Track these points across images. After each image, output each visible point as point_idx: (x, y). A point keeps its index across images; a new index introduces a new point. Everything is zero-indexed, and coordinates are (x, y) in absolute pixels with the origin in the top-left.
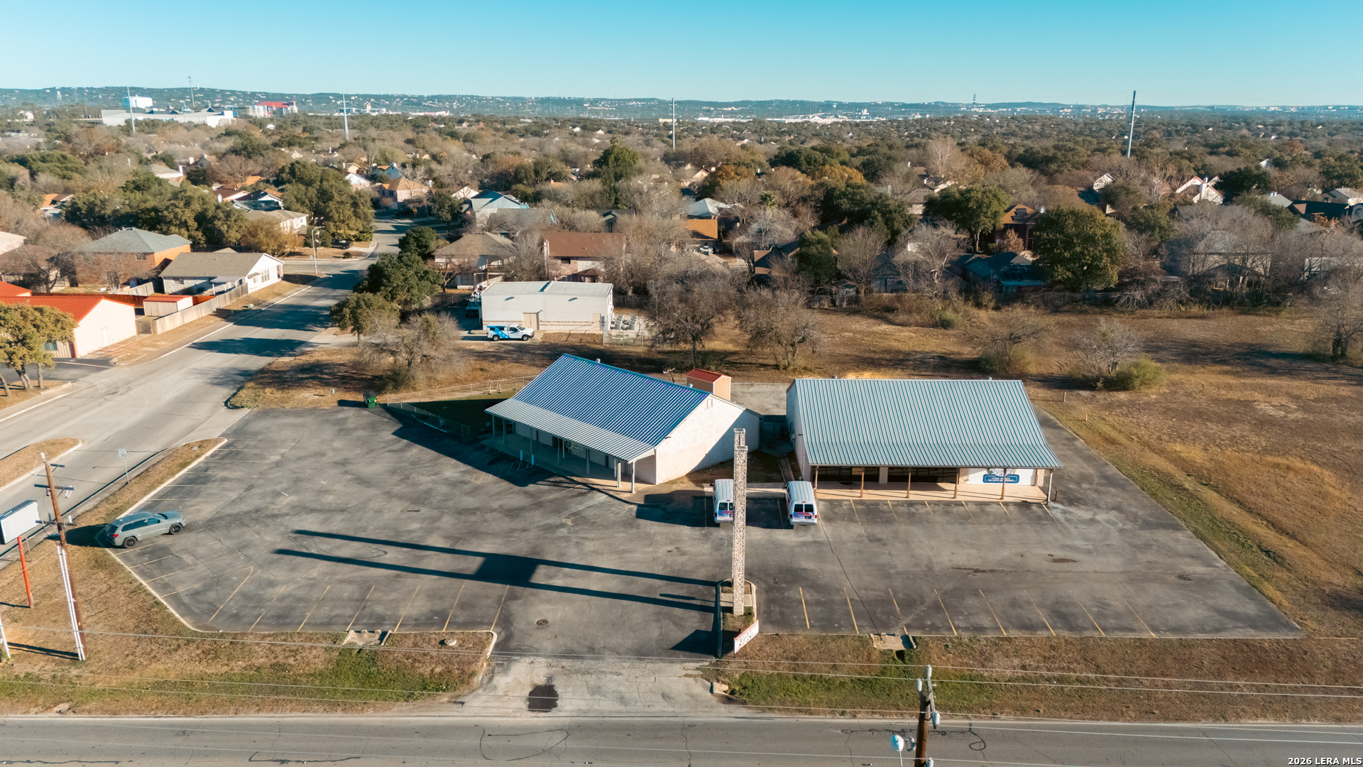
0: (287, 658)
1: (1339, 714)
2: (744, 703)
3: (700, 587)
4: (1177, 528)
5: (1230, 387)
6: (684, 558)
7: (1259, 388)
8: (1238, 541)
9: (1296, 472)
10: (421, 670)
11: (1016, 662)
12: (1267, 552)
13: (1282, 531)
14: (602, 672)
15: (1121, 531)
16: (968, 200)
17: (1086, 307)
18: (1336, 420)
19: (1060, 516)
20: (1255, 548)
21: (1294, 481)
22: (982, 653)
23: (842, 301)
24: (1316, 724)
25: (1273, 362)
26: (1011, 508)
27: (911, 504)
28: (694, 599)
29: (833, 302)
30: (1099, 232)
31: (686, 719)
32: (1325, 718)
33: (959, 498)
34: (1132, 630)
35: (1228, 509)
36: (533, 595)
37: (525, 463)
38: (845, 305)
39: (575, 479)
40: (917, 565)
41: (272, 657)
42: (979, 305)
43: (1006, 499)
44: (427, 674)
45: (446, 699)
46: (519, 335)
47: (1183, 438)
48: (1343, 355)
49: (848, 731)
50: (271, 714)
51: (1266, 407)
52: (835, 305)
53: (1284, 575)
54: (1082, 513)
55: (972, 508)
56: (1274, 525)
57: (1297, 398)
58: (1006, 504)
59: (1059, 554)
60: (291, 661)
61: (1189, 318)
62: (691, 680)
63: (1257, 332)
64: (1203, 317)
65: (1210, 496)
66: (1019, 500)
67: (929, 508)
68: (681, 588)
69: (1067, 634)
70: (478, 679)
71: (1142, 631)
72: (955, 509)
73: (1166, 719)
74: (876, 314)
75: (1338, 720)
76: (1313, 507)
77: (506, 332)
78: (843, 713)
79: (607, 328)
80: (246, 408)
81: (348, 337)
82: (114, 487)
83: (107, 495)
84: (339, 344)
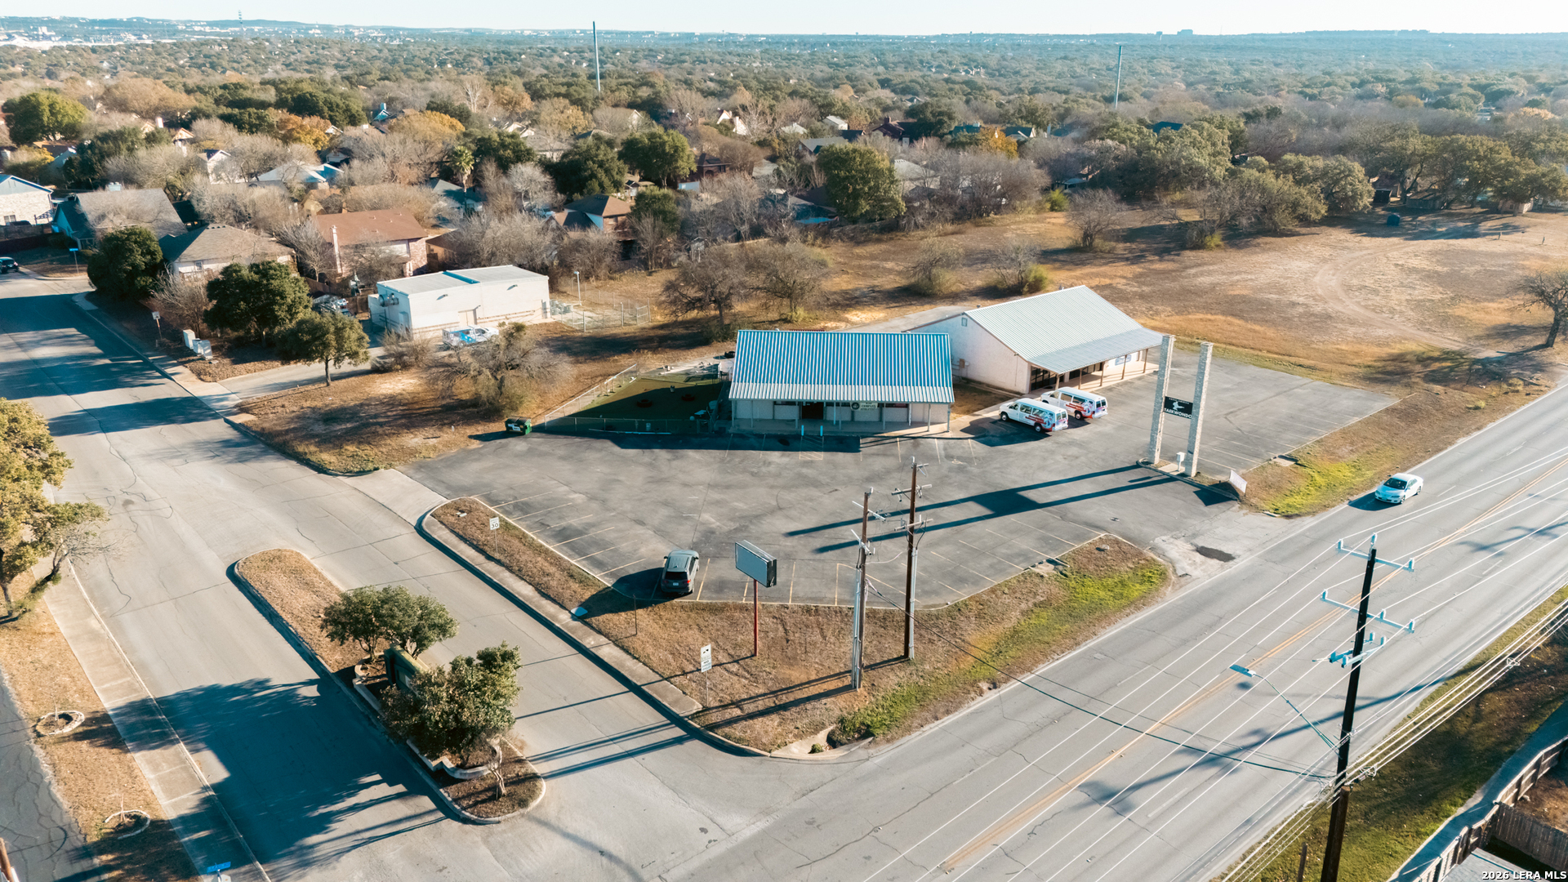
2: (1298, 515)
3: (1135, 470)
6: (1084, 460)
8: (1280, 364)
10: (1122, 569)
12: (1301, 366)
17: (875, 235)
28: (1149, 477)
36: (1066, 508)
37: (815, 438)
39: (885, 435)
45: (1173, 577)
53: (1329, 374)
55: (1140, 383)
56: (1269, 351)
58: (1149, 375)
62: (1250, 515)
66: (1152, 371)
67: (1122, 389)
70: (1160, 559)
71: (1349, 418)
79: (549, 314)
80: (382, 470)
81: (242, 380)
82: (490, 568)
83: (507, 574)
84: (256, 390)
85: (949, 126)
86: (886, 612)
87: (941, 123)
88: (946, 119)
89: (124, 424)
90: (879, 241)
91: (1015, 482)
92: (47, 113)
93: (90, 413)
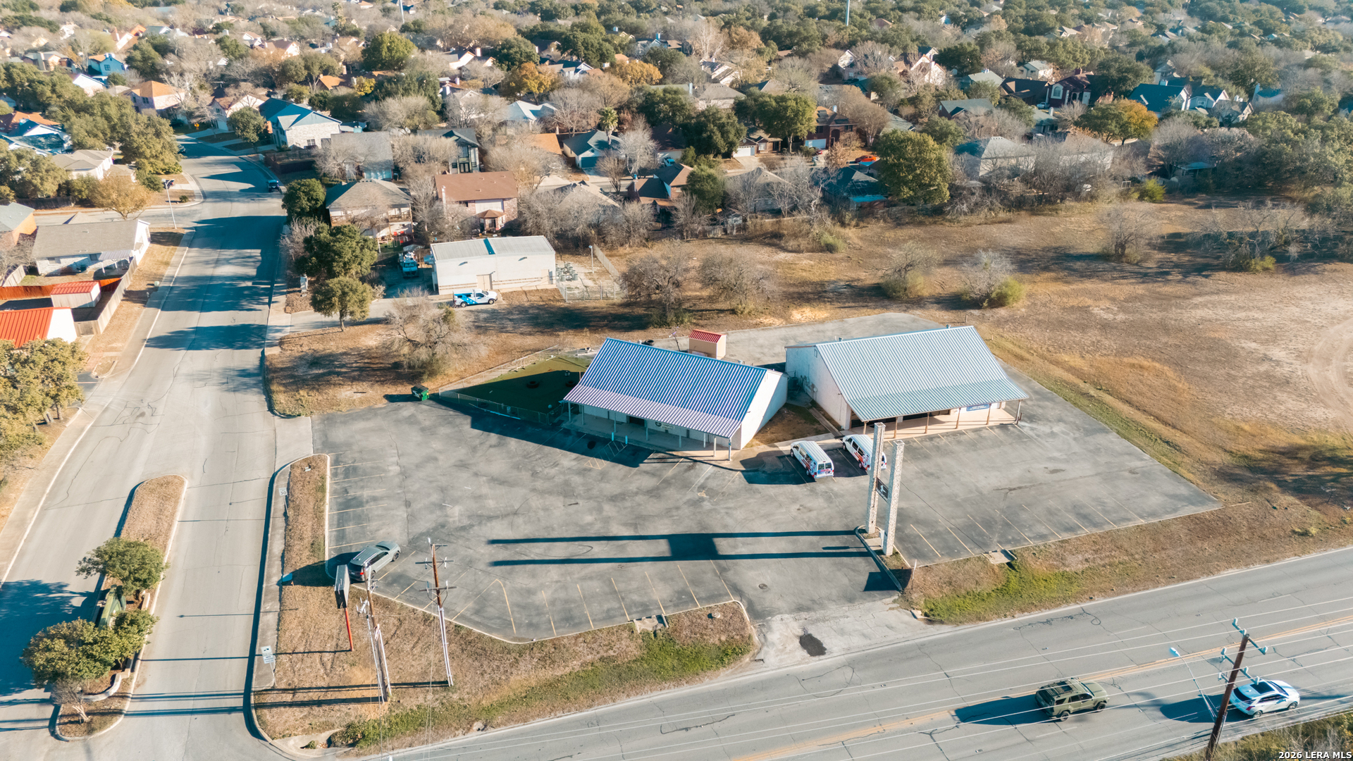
0: (607, 651)
1: (1266, 558)
2: (942, 622)
3: (846, 537)
4: (1107, 432)
5: (1065, 294)
6: (813, 514)
7: (1088, 293)
8: (1147, 437)
9: (1147, 369)
10: (711, 641)
11: (1080, 557)
12: (1167, 443)
13: (1166, 423)
14: (835, 618)
15: (1075, 439)
16: (786, 108)
17: (921, 218)
18: (1146, 317)
19: (1031, 433)
20: (1159, 441)
21: (1149, 378)
22: (1058, 555)
23: (733, 228)
24: (1258, 567)
25: (1078, 265)
26: (997, 430)
27: (931, 438)
28: (848, 548)
29: (725, 231)
30: (933, 156)
31: (917, 641)
32: (1261, 562)
33: (960, 428)
34: (1129, 520)
35: (1126, 409)
36: (736, 564)
37: (619, 445)
38: (735, 233)
39: (674, 453)
40: (971, 492)
41: (595, 653)
42: (843, 225)
43: (991, 424)
44: (717, 643)
45: (748, 660)
46: (485, 300)
47: (1062, 348)
48: (1123, 254)
49: (1019, 628)
50: (639, 697)
51: (1101, 311)
52: (726, 233)
53: (1186, 460)
54: (1043, 428)
55: (972, 435)
56: (1158, 418)
57: (1113, 300)
58: (991, 428)
59: (1051, 466)
60: (611, 653)
61: (1000, 222)
62: (895, 611)
63: (1053, 234)
64: (1008, 221)
65: (1108, 399)
66: (998, 423)
67: (944, 440)
68: (833, 540)
69: (1095, 531)
70: (756, 639)
71: (1135, 519)
72: (962, 438)
73: (1183, 580)
74: (767, 241)
75: (1268, 562)
76: (1173, 400)
77: (473, 298)
78: (1005, 616)
79: (554, 281)
80: (303, 417)
81: (306, 314)
82: (278, 522)
83: (282, 531)
84: (305, 326)
85: (1134, 83)
86: (479, 634)
87: (1123, 80)
88: (1130, 76)
89: (204, 344)
90: (921, 224)
91: (726, 526)
92: (385, 50)
93: (198, 330)
